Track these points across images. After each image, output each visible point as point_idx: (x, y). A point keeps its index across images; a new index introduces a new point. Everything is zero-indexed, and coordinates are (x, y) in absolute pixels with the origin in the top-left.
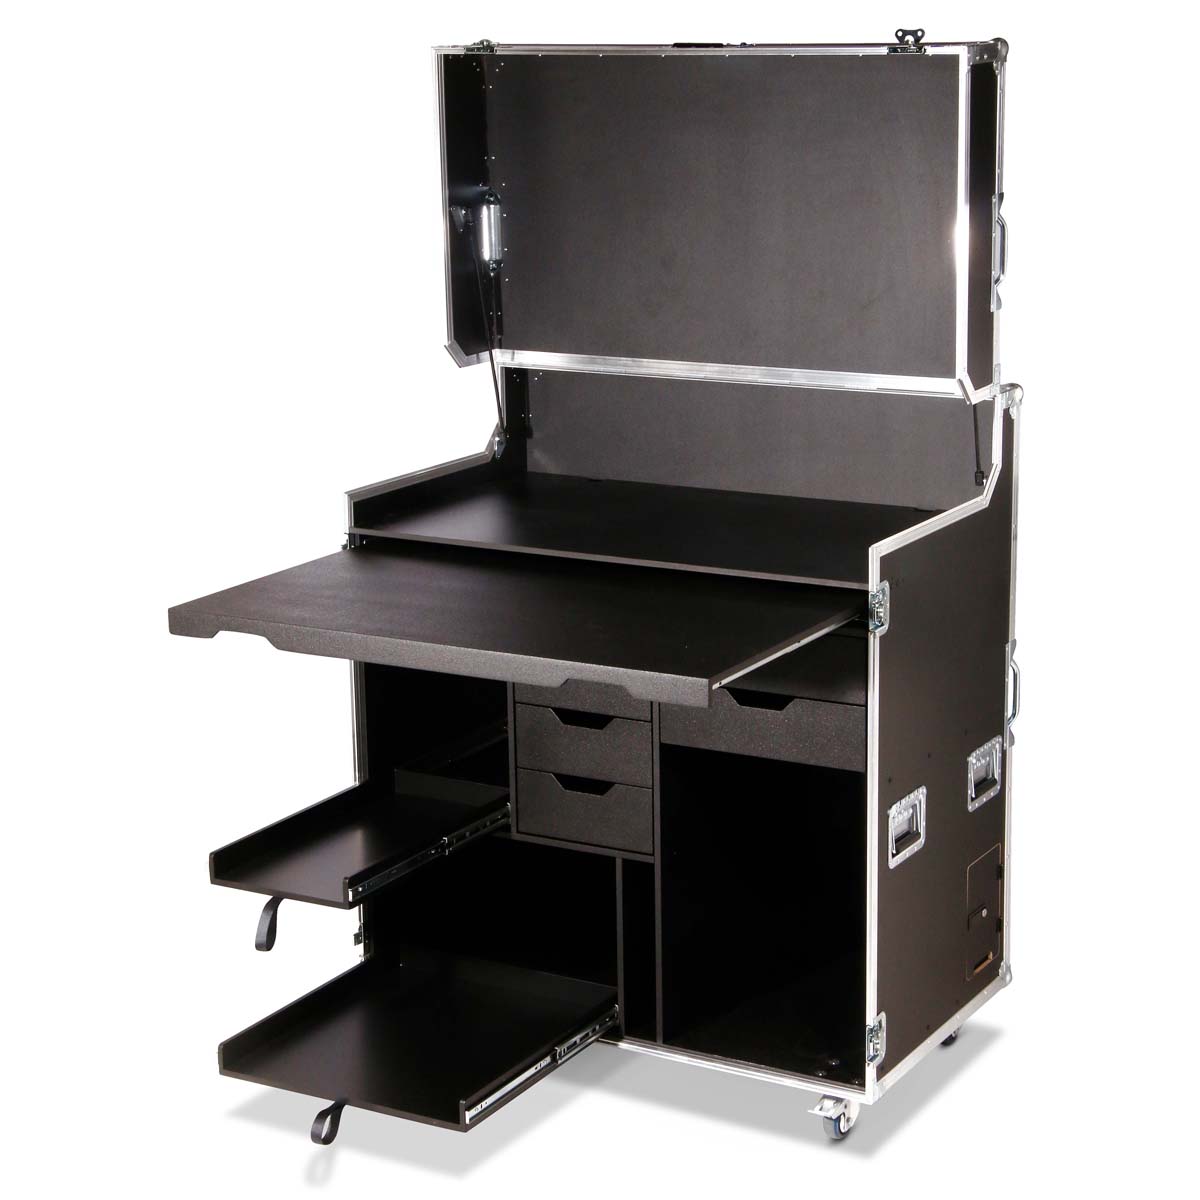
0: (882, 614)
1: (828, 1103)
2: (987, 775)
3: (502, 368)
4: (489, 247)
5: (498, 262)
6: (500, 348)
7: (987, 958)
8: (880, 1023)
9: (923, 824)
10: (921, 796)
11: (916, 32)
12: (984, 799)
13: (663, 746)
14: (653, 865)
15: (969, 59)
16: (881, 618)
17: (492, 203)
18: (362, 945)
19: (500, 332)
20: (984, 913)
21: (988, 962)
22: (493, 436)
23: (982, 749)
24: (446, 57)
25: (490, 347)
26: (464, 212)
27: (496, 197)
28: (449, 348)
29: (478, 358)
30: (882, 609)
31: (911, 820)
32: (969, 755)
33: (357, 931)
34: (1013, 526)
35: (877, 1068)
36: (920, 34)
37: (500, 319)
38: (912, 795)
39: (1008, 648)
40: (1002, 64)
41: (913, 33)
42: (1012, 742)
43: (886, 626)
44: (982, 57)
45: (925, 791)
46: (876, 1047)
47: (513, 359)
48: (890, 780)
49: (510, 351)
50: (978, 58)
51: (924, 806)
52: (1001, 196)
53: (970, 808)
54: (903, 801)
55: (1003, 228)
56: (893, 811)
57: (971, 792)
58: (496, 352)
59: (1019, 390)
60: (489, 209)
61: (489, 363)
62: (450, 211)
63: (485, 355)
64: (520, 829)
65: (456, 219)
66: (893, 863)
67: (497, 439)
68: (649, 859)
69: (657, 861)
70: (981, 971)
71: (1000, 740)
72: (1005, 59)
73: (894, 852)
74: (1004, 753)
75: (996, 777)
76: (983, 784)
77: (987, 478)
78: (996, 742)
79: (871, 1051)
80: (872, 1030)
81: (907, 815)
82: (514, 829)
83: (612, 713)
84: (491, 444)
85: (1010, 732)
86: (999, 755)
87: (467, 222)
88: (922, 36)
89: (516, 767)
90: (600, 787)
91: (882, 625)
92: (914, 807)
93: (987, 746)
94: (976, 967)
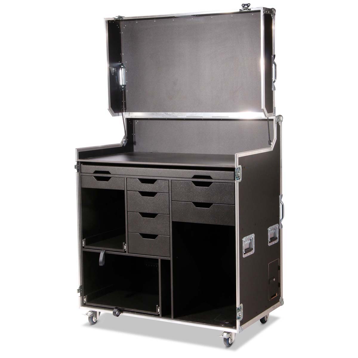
0: (239, 175)
1: (225, 334)
2: (274, 236)
3: (126, 118)
4: (122, 81)
5: (125, 86)
6: (125, 112)
7: (275, 295)
8: (241, 307)
9: (254, 246)
10: (253, 236)
11: (248, 4)
12: (273, 243)
13: (173, 222)
14: (170, 261)
15: (263, 11)
16: (239, 176)
17: (123, 68)
18: (80, 293)
19: (125, 107)
20: (274, 279)
21: (276, 296)
22: (123, 139)
23: (272, 226)
24: (109, 21)
25: (122, 111)
26: (114, 69)
27: (124, 66)
28: (109, 110)
29: (118, 114)
30: (240, 173)
31: (250, 244)
32: (268, 228)
33: (78, 288)
34: (281, 159)
35: (240, 321)
36: (249, 5)
37: (125, 103)
38: (250, 236)
39: (280, 196)
40: (274, 16)
41: (247, 5)
42: (282, 227)
43: (241, 180)
44: (268, 12)
45: (254, 235)
46: (240, 314)
47: (129, 115)
48: (243, 229)
49: (128, 113)
50: (266, 12)
51: (254, 240)
52: (274, 56)
53: (269, 244)
54: (247, 237)
55: (275, 65)
56: (244, 239)
57: (269, 240)
58: (124, 113)
59: (281, 117)
60: (122, 69)
61: (122, 116)
62: (110, 68)
63: (120, 114)
64: (129, 252)
65: (111, 71)
66: (244, 256)
67: (124, 140)
68: (168, 258)
69: (171, 259)
70: (274, 298)
71: (278, 225)
72: (275, 15)
73: (245, 252)
74: (279, 230)
75: (277, 237)
76: (273, 239)
77: (272, 142)
78: (277, 225)
79: (238, 316)
80: (238, 309)
81: (249, 242)
82: (127, 252)
83: (157, 213)
84: (122, 142)
85: (281, 224)
86: (278, 230)
87: (115, 72)
88: (250, 5)
89: (128, 232)
90: (154, 236)
91: (240, 179)
92: (251, 240)
93: (274, 226)
94: (272, 297)
